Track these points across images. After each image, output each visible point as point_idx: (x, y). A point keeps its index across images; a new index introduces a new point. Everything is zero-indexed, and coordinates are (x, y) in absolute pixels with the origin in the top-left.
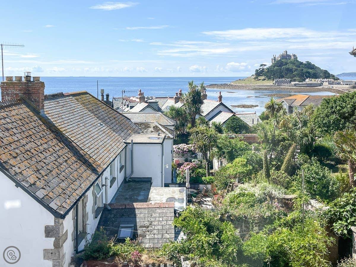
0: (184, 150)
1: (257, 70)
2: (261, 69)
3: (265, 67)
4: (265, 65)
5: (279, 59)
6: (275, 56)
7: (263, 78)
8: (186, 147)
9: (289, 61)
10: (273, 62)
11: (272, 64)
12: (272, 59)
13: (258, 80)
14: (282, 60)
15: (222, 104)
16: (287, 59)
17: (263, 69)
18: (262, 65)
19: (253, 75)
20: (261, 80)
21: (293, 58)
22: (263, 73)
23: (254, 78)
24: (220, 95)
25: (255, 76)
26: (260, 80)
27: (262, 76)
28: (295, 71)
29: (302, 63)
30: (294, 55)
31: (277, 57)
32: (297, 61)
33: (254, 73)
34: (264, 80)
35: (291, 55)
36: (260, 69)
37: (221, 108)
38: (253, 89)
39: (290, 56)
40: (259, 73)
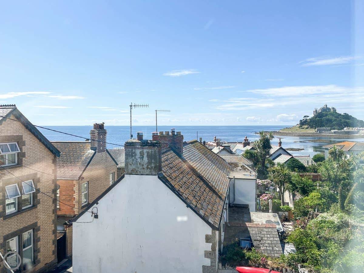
0: (259, 184)
1: (301, 121)
3: (308, 118)
4: (308, 116)
5: (320, 111)
7: (306, 126)
8: (260, 182)
9: (329, 113)
10: (315, 114)
11: (313, 115)
12: (314, 112)
13: (302, 128)
14: (323, 113)
15: (281, 148)
16: (327, 111)
17: (306, 120)
18: (305, 116)
19: (298, 124)
20: (305, 129)
21: (332, 110)
22: (306, 123)
23: (299, 127)
24: (279, 141)
26: (303, 128)
27: (306, 125)
28: (334, 121)
29: (340, 115)
30: (333, 108)
31: (318, 110)
32: (336, 113)
33: (299, 123)
34: (307, 128)
35: (331, 108)
36: (303, 120)
37: (281, 151)
38: (298, 136)
39: (329, 109)
40: (303, 123)
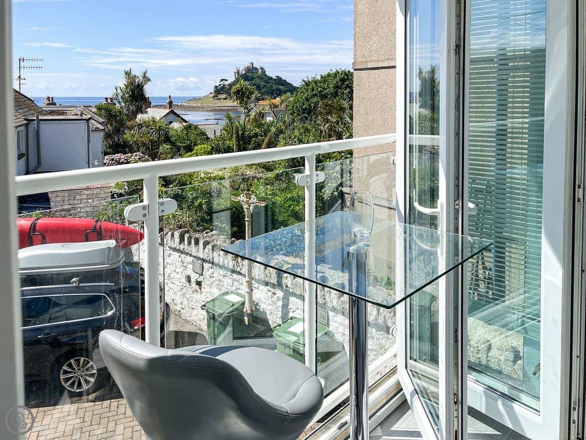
1: (216, 87)
2: (222, 86)
3: (227, 83)
4: (226, 80)
5: (244, 72)
6: (238, 69)
7: (224, 96)
9: (256, 75)
10: (236, 76)
11: (235, 79)
12: (235, 73)
13: (217, 99)
14: (248, 74)
15: (172, 112)
16: (253, 73)
17: (224, 85)
18: (222, 80)
19: (211, 93)
20: (222, 100)
21: (260, 71)
22: (224, 90)
23: (213, 97)
24: (169, 100)
25: (214, 94)
26: (220, 99)
27: (223, 94)
28: (263, 88)
29: (271, 78)
30: (262, 69)
31: (240, 70)
32: (266, 75)
33: (213, 90)
34: (226, 99)
35: (258, 67)
36: (219, 85)
37: (172, 117)
38: (212, 111)
39: (256, 69)
40: (219, 91)
